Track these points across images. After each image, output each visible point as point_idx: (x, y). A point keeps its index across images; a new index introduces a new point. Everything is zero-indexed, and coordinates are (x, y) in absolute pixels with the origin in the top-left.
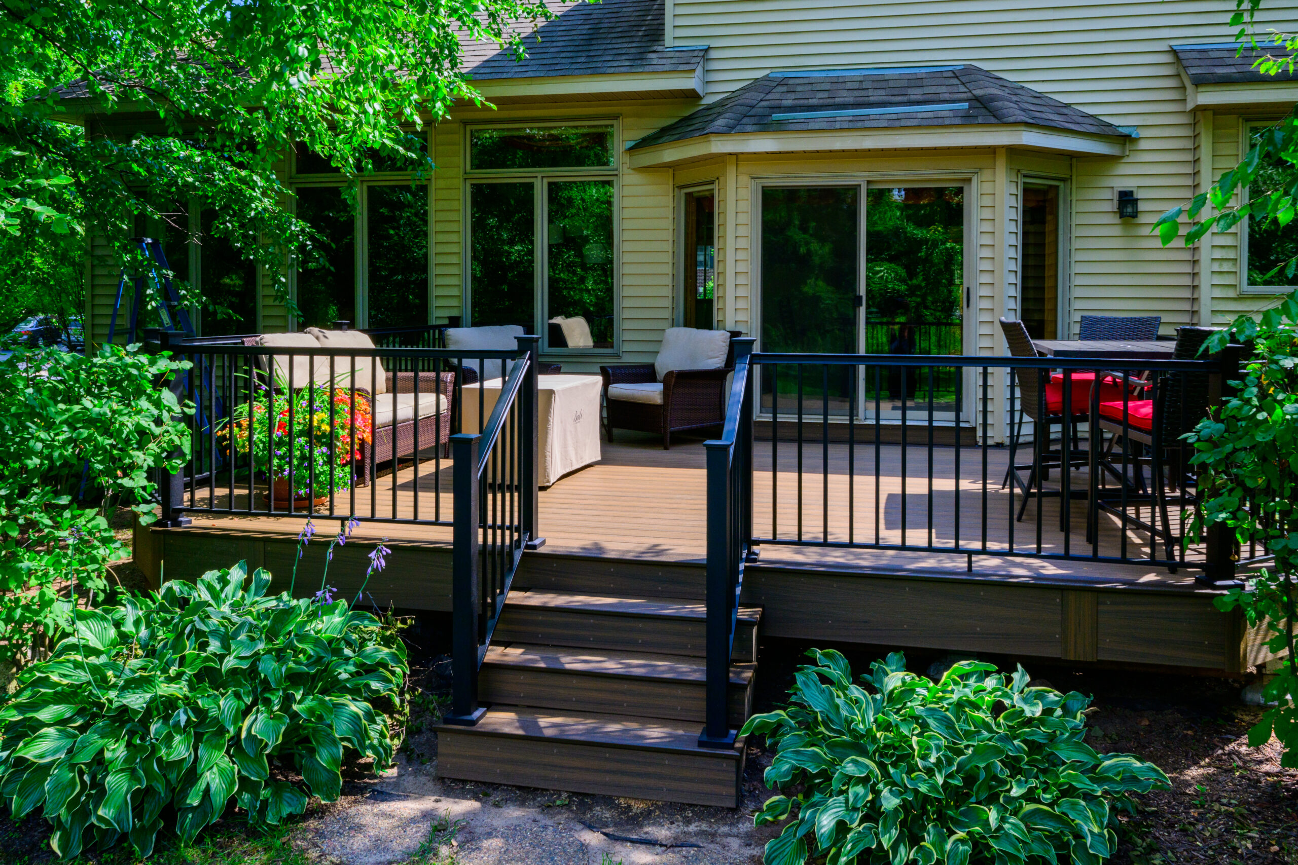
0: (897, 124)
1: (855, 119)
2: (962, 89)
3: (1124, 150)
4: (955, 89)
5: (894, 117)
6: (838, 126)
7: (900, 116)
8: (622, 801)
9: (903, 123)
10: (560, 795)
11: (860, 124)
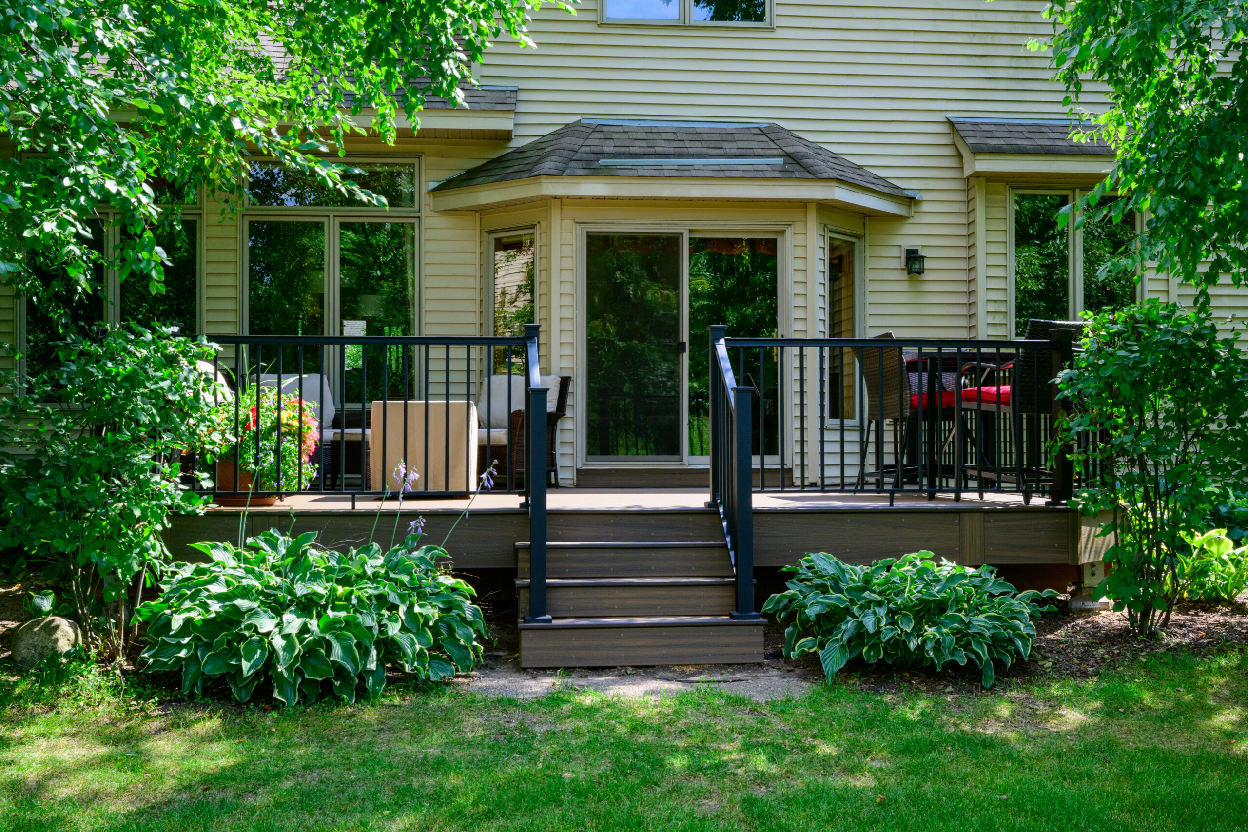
0: (722, 174)
1: (681, 168)
2: (772, 145)
3: (909, 211)
4: (765, 145)
5: (717, 168)
6: (667, 173)
7: (723, 168)
8: (676, 668)
9: (728, 174)
10: (627, 669)
11: (687, 173)
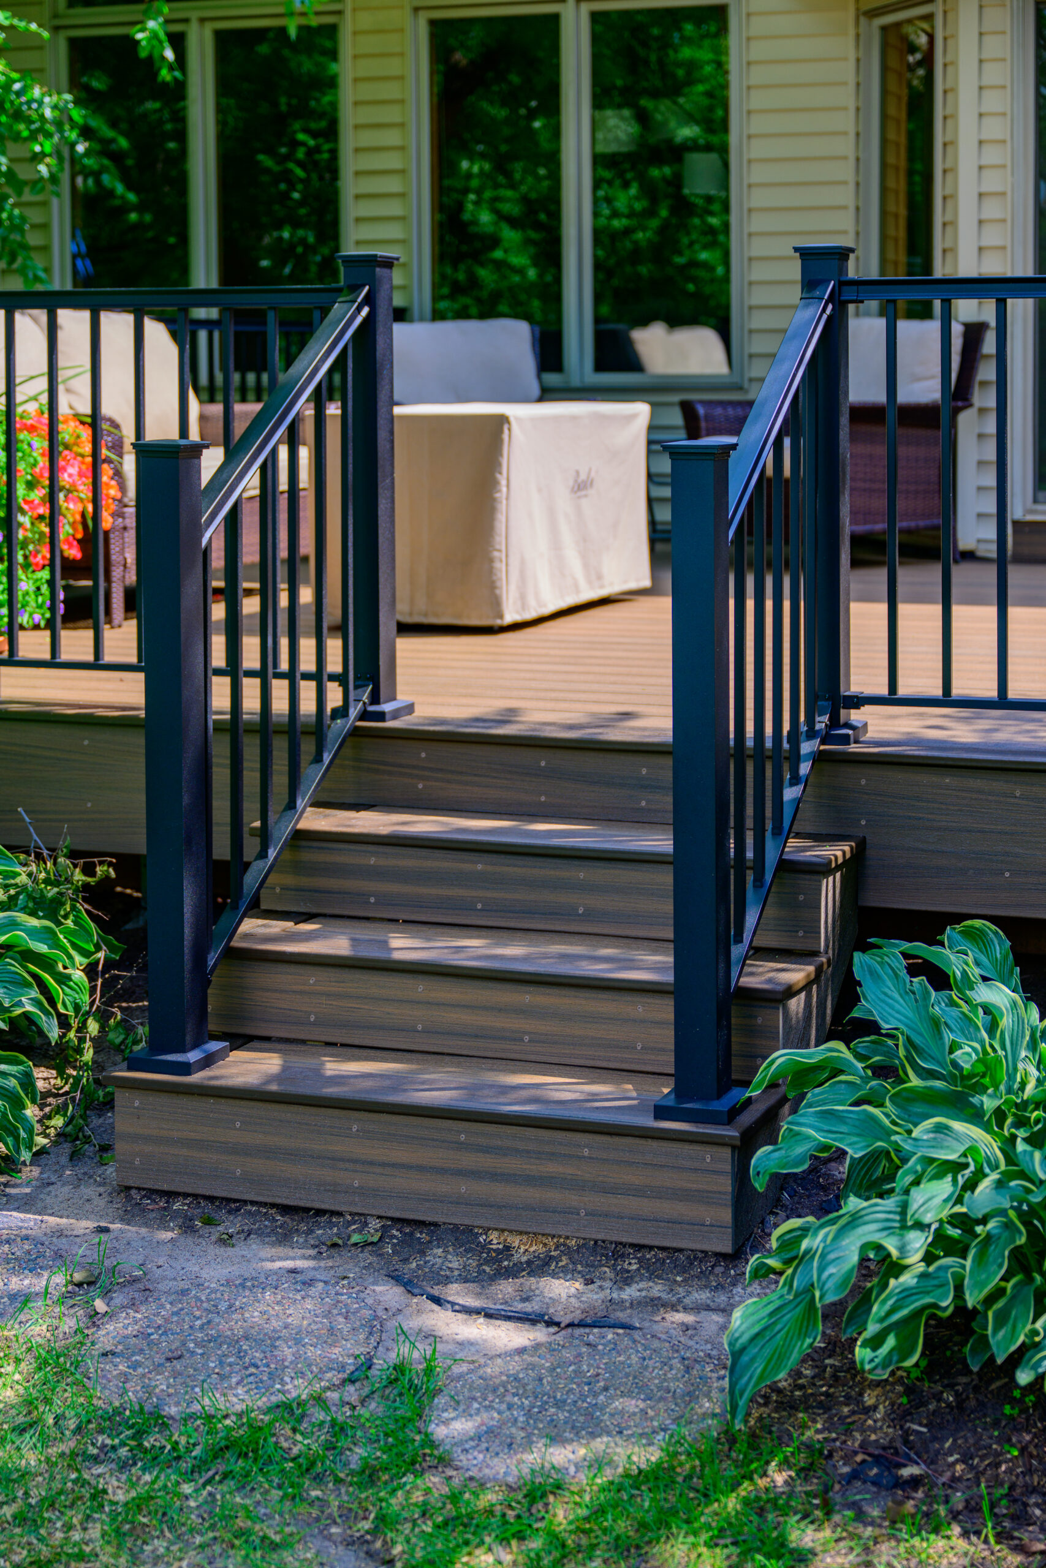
8: (494, 1236)
10: (366, 1224)
